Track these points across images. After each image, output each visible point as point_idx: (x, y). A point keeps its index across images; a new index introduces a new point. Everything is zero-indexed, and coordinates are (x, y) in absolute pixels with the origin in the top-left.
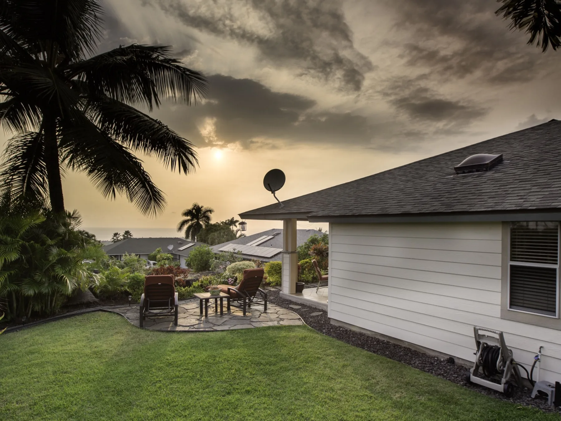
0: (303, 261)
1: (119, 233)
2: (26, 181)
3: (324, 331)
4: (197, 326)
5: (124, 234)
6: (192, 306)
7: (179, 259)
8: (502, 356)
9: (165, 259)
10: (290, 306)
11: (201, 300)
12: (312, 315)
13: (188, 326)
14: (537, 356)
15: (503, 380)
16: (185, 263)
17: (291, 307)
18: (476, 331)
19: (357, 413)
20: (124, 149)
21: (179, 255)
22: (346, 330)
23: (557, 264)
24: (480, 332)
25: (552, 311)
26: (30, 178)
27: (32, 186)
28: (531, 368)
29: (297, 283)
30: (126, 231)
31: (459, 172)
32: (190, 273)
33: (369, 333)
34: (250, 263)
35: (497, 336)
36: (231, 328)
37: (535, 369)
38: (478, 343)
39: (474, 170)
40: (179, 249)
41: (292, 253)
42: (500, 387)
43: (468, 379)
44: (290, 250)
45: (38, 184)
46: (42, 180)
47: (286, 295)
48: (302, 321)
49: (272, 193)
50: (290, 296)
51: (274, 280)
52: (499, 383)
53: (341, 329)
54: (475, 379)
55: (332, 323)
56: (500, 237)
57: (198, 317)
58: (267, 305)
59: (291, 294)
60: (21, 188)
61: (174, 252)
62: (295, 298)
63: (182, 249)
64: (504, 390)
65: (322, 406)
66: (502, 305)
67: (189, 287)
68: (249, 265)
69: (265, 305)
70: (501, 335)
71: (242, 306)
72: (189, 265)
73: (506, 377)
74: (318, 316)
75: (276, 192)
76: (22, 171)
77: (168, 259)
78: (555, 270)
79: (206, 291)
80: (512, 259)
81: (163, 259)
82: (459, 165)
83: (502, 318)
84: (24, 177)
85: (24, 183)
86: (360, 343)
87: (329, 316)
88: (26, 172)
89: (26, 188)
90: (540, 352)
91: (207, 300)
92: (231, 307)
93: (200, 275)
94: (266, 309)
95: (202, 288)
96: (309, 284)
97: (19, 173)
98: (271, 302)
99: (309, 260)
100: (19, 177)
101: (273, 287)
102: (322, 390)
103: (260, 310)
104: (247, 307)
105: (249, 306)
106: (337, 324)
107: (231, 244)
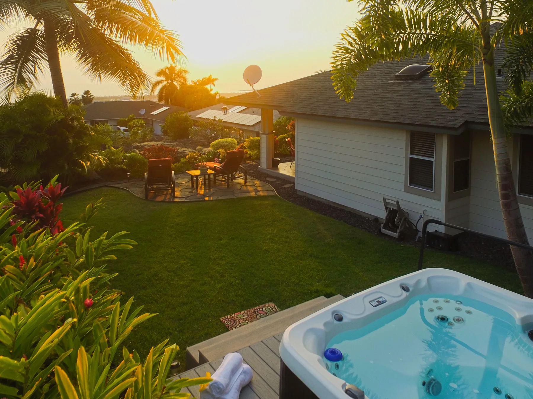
0: (281, 136)
1: (77, 94)
2: (18, 70)
3: (291, 199)
4: (190, 197)
5: (83, 94)
6: (183, 181)
7: (152, 124)
8: (399, 216)
9: (139, 126)
10: (266, 179)
11: (192, 177)
12: (284, 187)
13: (184, 198)
14: (421, 216)
15: (398, 231)
16: (161, 129)
17: (267, 181)
18: (385, 200)
19: (299, 249)
20: (114, 42)
21: (152, 120)
22: (308, 199)
23: (433, 158)
24: (388, 201)
25: (430, 187)
26: (22, 66)
27: (23, 74)
28: (416, 222)
29: (273, 159)
30: (85, 91)
31: (398, 78)
32: (167, 141)
33: (324, 201)
34: (232, 140)
35: (395, 203)
36: (218, 199)
37: (419, 222)
38: (386, 208)
39: (408, 78)
40: (152, 113)
41: (269, 134)
42: (395, 235)
43: (380, 230)
44: (267, 132)
45: (29, 73)
46: (33, 69)
47: (264, 169)
48: (274, 191)
49: (251, 86)
50: (267, 170)
51: (254, 153)
52: (396, 232)
53: (305, 198)
54: (384, 231)
55: (299, 193)
56: (405, 138)
57: (190, 190)
58: (247, 178)
59: (269, 168)
60: (13, 76)
61: (146, 117)
62: (271, 171)
63: (155, 114)
64: (398, 236)
65: (279, 245)
66: (405, 183)
67: (178, 163)
68: (230, 142)
69: (245, 180)
70: (398, 202)
71: (227, 180)
72: (165, 132)
73: (400, 229)
74: (288, 187)
75: (254, 85)
76: (15, 61)
77: (142, 126)
78: (433, 161)
79: (196, 168)
80: (411, 153)
81: (136, 126)
82: (397, 74)
83: (405, 191)
84: (17, 66)
85: (16, 71)
86: (316, 208)
87: (296, 188)
88: (18, 62)
89: (18, 76)
90: (424, 213)
91: (197, 176)
92: (217, 181)
93: (178, 143)
94: (246, 182)
95: (190, 163)
96: (287, 157)
97: (13, 62)
98: (251, 175)
99: (287, 135)
100: (13, 66)
101: (253, 160)
102: (281, 237)
103: (242, 183)
104: (230, 181)
105: (232, 180)
106: (302, 195)
107: (210, 111)
